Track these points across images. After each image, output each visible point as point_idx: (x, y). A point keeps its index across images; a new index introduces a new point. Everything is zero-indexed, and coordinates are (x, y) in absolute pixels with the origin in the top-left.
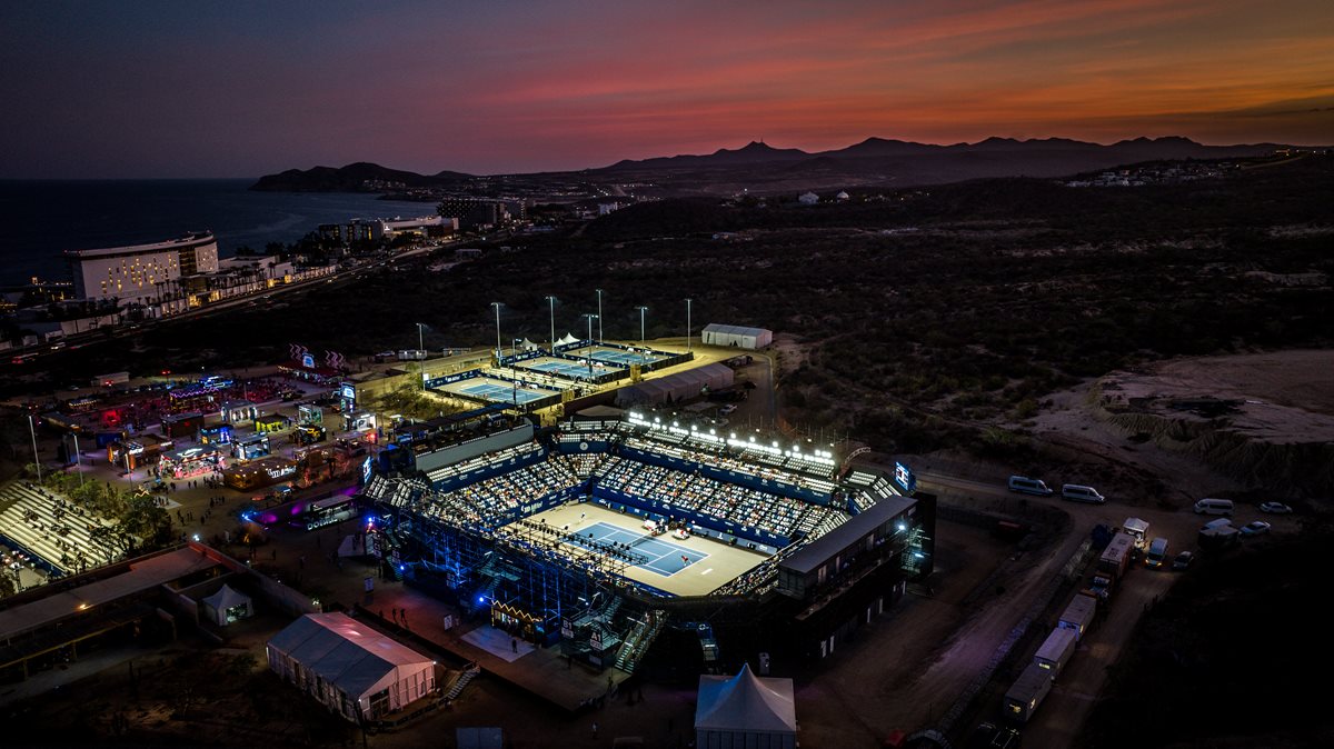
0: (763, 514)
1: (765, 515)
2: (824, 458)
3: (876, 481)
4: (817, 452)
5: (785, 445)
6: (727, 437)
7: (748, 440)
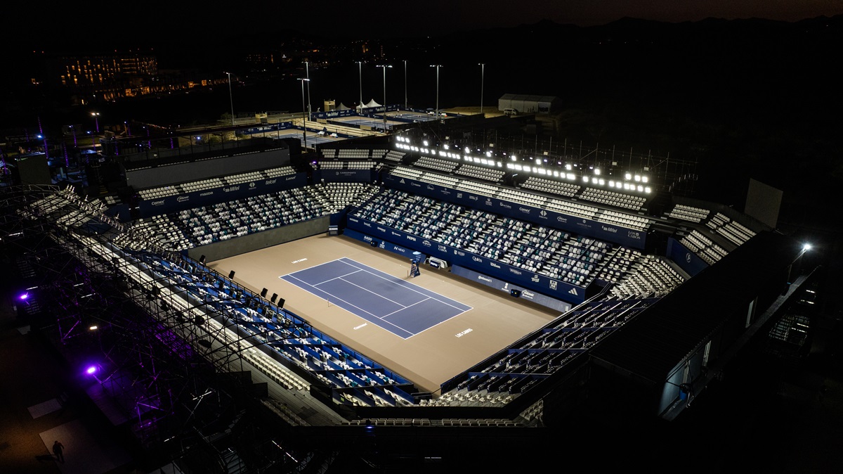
0: (548, 255)
1: (551, 259)
2: (638, 183)
3: (710, 217)
4: (628, 176)
5: (583, 169)
6: (506, 160)
7: (532, 164)
